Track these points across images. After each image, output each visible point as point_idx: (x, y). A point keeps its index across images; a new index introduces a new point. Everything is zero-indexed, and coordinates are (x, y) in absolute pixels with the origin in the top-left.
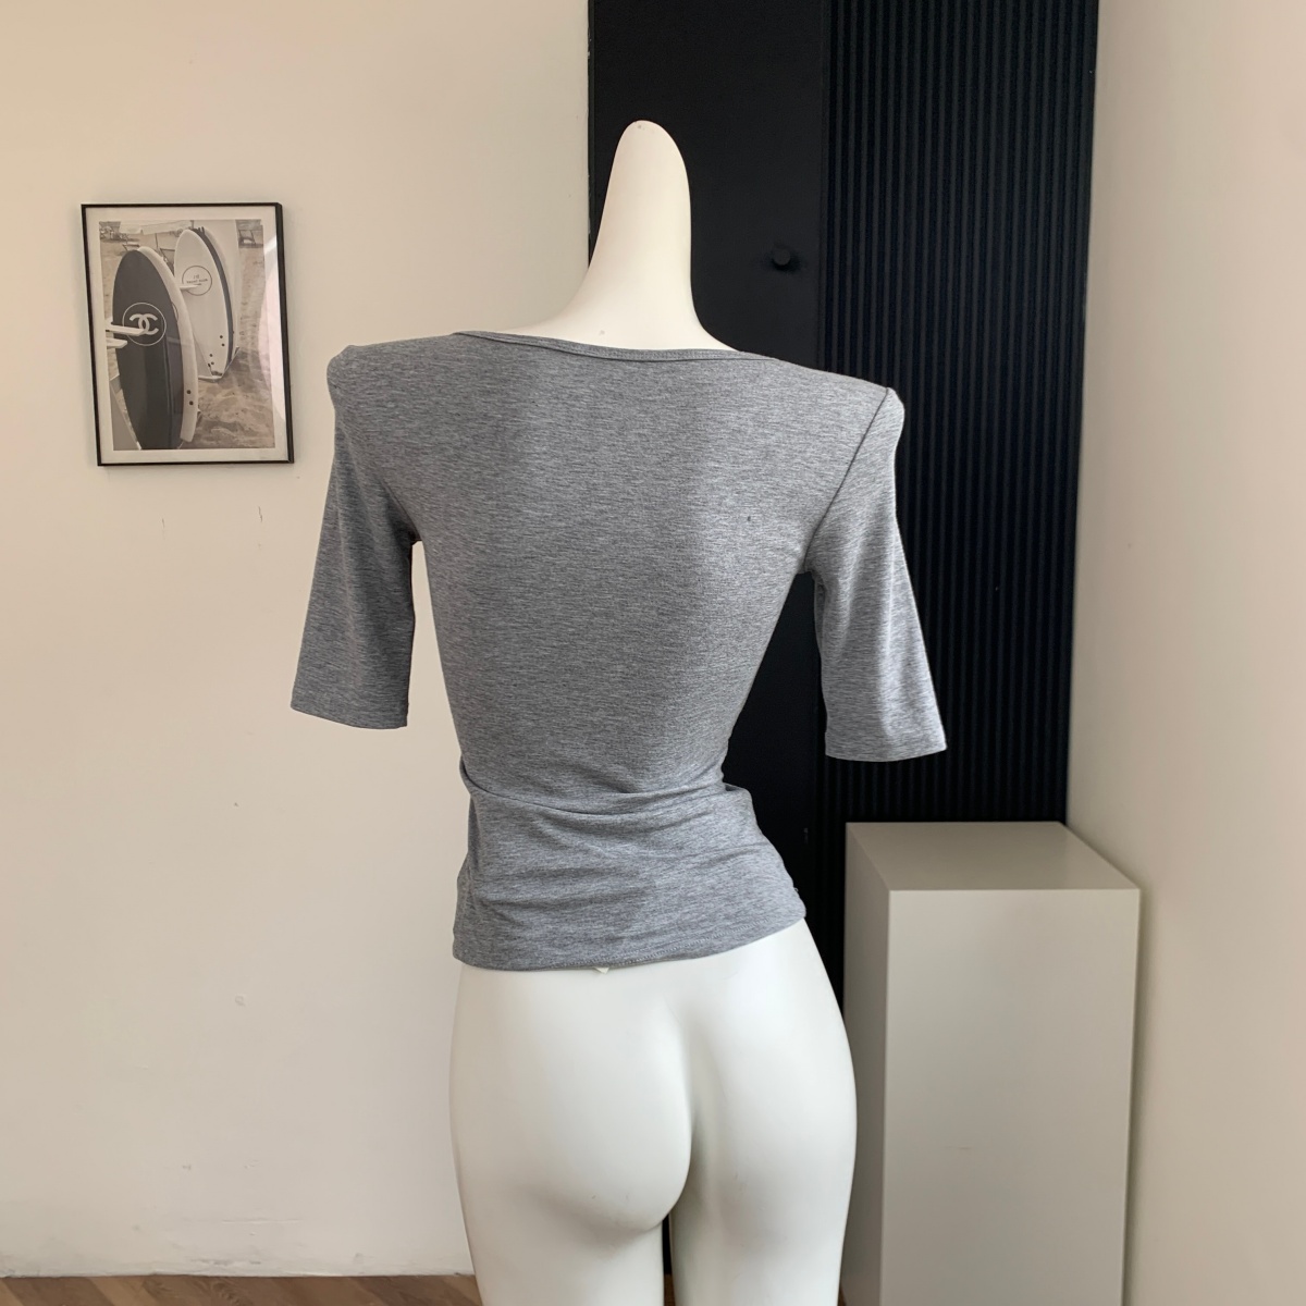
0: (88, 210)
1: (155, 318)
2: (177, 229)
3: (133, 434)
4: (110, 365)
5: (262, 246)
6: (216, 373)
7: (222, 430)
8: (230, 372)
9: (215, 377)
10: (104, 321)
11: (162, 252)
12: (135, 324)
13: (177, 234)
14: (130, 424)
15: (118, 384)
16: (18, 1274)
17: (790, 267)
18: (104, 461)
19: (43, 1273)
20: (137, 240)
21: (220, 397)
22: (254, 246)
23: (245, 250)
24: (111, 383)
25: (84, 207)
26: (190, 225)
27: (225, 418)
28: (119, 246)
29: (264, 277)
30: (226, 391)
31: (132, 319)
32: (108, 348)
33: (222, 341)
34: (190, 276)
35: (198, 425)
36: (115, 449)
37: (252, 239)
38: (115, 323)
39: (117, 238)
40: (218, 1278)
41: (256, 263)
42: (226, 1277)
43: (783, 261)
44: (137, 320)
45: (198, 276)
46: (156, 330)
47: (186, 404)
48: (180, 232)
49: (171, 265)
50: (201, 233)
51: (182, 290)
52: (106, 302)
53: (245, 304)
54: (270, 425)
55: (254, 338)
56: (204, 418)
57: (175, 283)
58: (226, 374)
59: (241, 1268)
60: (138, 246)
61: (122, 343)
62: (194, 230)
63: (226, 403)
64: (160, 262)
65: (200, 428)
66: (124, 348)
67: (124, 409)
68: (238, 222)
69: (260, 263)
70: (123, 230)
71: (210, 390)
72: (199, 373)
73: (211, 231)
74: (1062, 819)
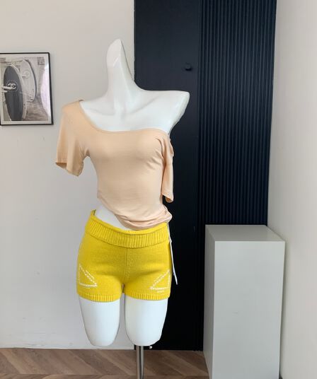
1: (15, 84)
3: (9, 116)
4: (3, 97)
5: (44, 64)
6: (32, 100)
7: (33, 115)
8: (36, 99)
10: (1, 85)
11: (17, 66)
12: (10, 86)
13: (21, 61)
14: (8, 114)
15: (5, 103)
17: (190, 70)
18: (1, 124)
20: (10, 63)
23: (40, 66)
24: (3, 102)
26: (24, 59)
27: (34, 112)
28: (5, 65)
30: (34, 105)
32: (2, 93)
33: (33, 91)
34: (25, 73)
36: (4, 121)
37: (41, 63)
38: (4, 86)
40: (32, 349)
42: (35, 349)
43: (188, 68)
45: (27, 73)
46: (15, 88)
47: (24, 108)
49: (19, 70)
50: (27, 61)
51: (23, 77)
52: (2, 80)
53: (40, 81)
54: (46, 114)
56: (28, 112)
57: (21, 75)
58: (34, 100)
59: (39, 346)
60: (10, 65)
61: (6, 91)
63: (35, 108)
64: (16, 69)
65: (27, 115)
66: (7, 93)
67: (7, 110)
68: (38, 58)
69: (43, 69)
70: (6, 61)
71: (30, 104)
72: (27, 100)
73: (30, 60)
74: (266, 225)
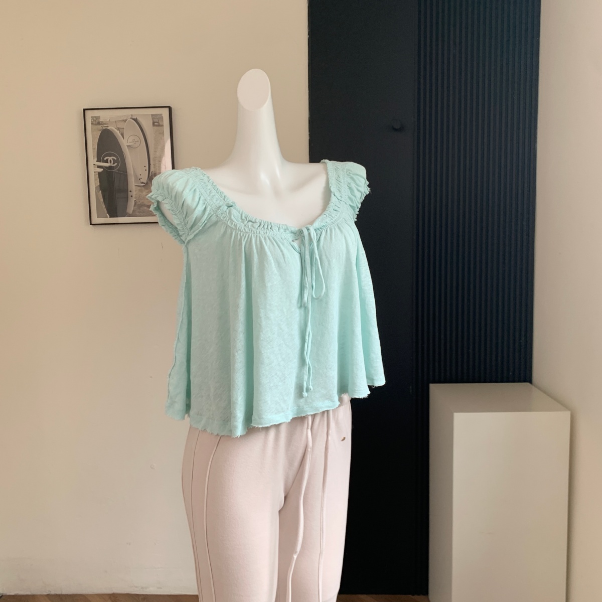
0: (86, 111)
1: (116, 159)
2: (125, 119)
3: (105, 210)
4: (95, 180)
5: (163, 125)
6: (142, 183)
7: (145, 208)
8: (149, 182)
9: (143, 185)
10: (93, 160)
11: (118, 129)
12: (106, 161)
13: (125, 121)
14: (104, 206)
15: (99, 188)
16: (53, 593)
17: (401, 130)
18: (93, 223)
19: (64, 593)
20: (107, 124)
21: (144, 193)
22: (159, 125)
23: (155, 128)
24: (96, 188)
25: (84, 110)
26: (131, 117)
27: (146, 203)
28: (100, 127)
29: (164, 139)
30: (147, 191)
31: (105, 159)
32: (95, 172)
33: (145, 168)
34: (131, 139)
35: (134, 206)
36: (98, 217)
37: (158, 123)
38: (97, 161)
39: (99, 123)
40: (143, 595)
41: (160, 133)
42: (147, 595)
43: (397, 127)
44: (107, 159)
45: (134, 140)
46: (116, 164)
47: (129, 197)
48: (126, 120)
49: (122, 135)
50: (136, 120)
51: (128, 146)
52: (93, 152)
53: (155, 152)
55: (160, 167)
56: (137, 203)
57: (124, 143)
58: (147, 183)
59: (152, 590)
60: (108, 127)
61: (102, 170)
62: (134, 120)
64: (118, 134)
65: (136, 207)
66: (102, 172)
67: (102, 200)
68: (152, 115)
69: (163, 133)
70: (101, 120)
71: (140, 190)
72: (135, 183)
73: (140, 119)
74: (530, 381)
